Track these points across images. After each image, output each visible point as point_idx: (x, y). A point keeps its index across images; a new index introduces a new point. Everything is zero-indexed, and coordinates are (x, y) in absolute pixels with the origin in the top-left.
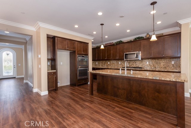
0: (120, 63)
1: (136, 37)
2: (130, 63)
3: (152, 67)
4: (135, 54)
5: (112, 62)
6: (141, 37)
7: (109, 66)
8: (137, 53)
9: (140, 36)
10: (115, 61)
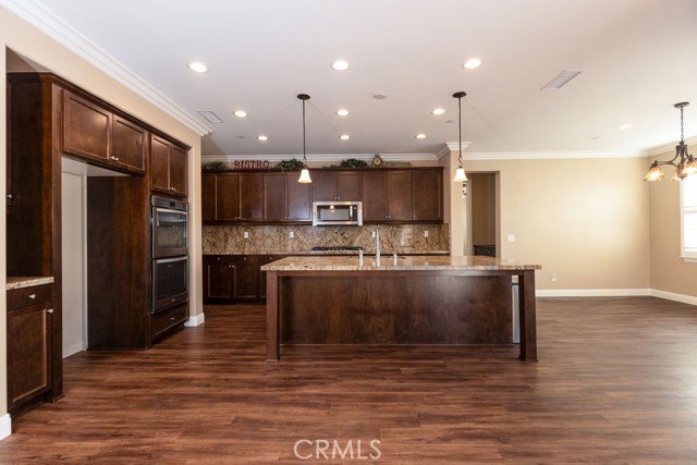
0: (292, 235)
1: (346, 157)
2: (326, 235)
3: (386, 246)
4: (348, 207)
5: (259, 231)
6: (359, 162)
7: (247, 244)
8: (354, 206)
9: (357, 157)
10: (275, 229)
